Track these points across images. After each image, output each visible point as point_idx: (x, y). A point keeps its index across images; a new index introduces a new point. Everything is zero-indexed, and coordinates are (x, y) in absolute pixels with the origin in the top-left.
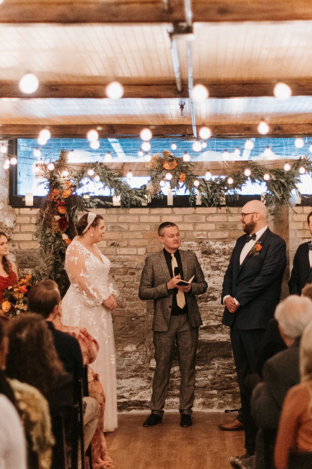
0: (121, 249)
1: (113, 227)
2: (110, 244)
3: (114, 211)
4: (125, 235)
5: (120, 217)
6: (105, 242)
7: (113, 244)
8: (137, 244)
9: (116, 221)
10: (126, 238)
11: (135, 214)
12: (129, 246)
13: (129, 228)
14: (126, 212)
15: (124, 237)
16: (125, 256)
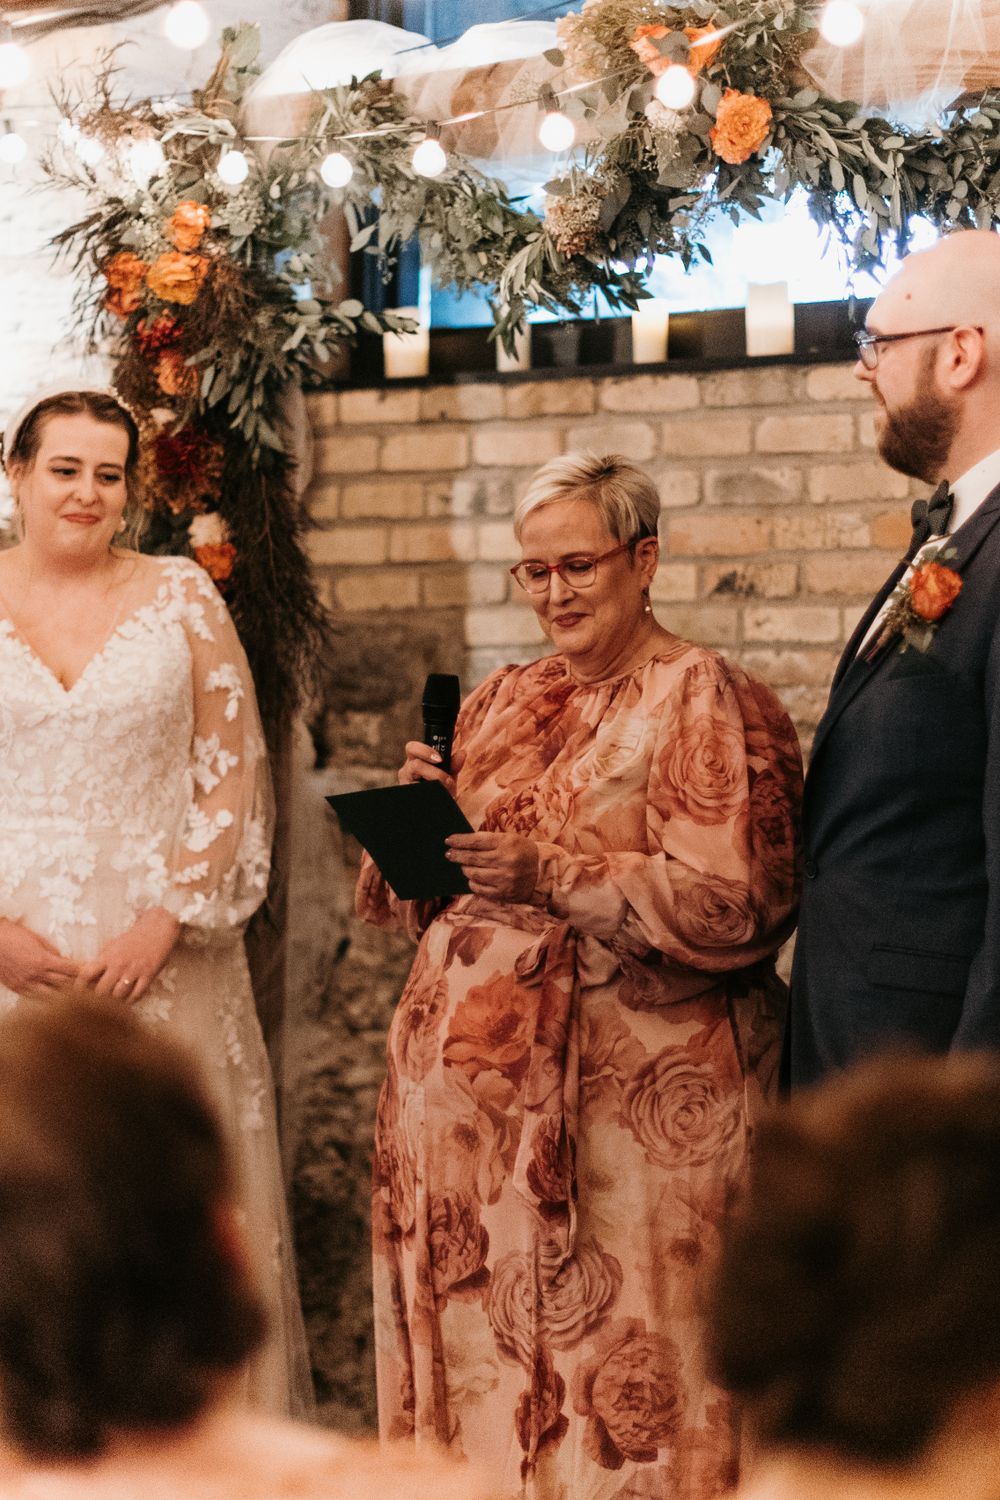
0: (763, 612)
1: (727, 483)
2: (712, 582)
3: (732, 385)
4: (787, 530)
5: (761, 420)
6: (690, 571)
7: (727, 585)
8: (841, 584)
9: (740, 445)
10: (789, 546)
11: (834, 400)
12: (804, 592)
13: (805, 489)
14: (790, 393)
15: (780, 542)
16: (786, 655)
